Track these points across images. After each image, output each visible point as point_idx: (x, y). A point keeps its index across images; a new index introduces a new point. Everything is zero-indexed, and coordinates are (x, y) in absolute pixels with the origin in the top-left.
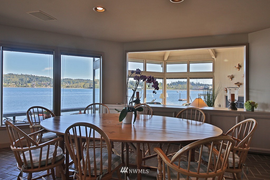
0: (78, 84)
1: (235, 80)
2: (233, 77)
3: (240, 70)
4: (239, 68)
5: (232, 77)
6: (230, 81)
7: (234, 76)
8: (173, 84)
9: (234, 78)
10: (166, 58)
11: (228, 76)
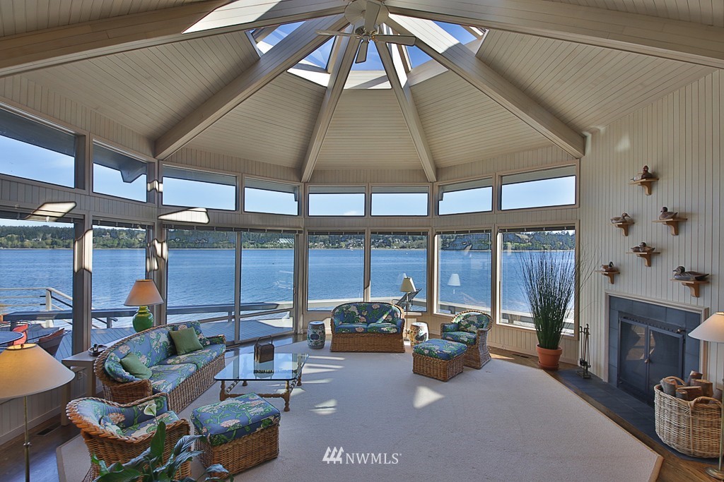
0: (421, 241)
1: (639, 236)
3: (654, 192)
4: (649, 185)
7: (635, 220)
9: (635, 226)
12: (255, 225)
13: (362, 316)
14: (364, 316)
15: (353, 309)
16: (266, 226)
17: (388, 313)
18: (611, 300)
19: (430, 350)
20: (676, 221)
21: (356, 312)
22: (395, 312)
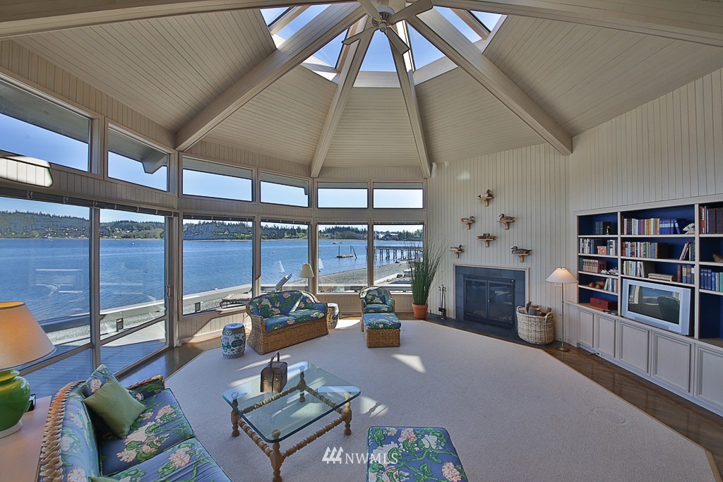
1: (479, 229)
2: (474, 222)
3: (491, 205)
4: (488, 200)
5: (471, 222)
6: (466, 230)
7: (476, 220)
8: (329, 231)
9: (476, 223)
10: (316, 170)
11: (462, 220)
12: (126, 201)
13: (276, 308)
14: (277, 308)
15: (266, 302)
16: (140, 203)
17: (299, 301)
18: (458, 269)
19: (384, 324)
20: (508, 221)
21: (269, 304)
22: (307, 297)
